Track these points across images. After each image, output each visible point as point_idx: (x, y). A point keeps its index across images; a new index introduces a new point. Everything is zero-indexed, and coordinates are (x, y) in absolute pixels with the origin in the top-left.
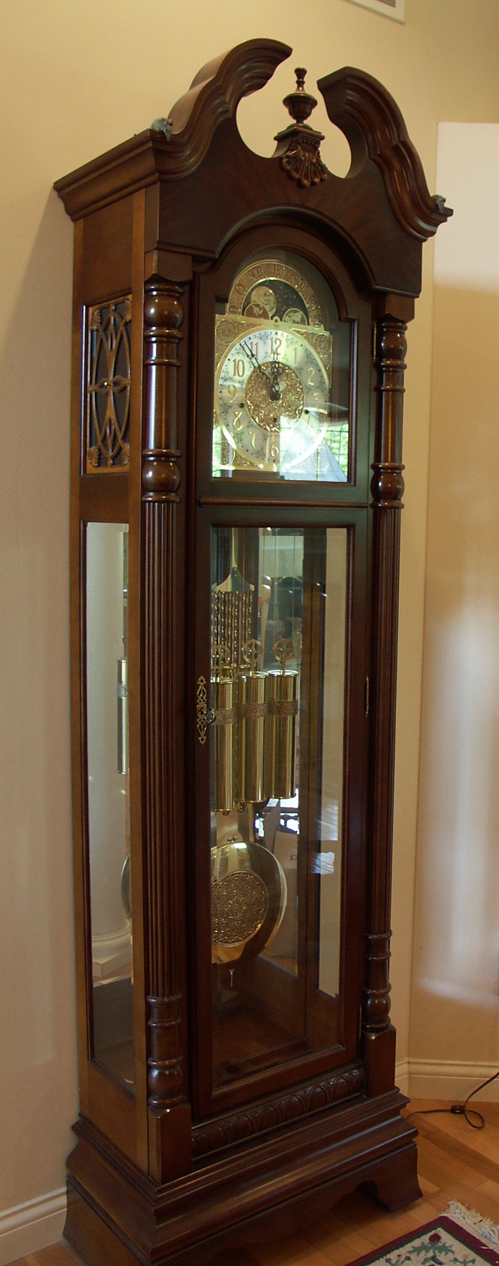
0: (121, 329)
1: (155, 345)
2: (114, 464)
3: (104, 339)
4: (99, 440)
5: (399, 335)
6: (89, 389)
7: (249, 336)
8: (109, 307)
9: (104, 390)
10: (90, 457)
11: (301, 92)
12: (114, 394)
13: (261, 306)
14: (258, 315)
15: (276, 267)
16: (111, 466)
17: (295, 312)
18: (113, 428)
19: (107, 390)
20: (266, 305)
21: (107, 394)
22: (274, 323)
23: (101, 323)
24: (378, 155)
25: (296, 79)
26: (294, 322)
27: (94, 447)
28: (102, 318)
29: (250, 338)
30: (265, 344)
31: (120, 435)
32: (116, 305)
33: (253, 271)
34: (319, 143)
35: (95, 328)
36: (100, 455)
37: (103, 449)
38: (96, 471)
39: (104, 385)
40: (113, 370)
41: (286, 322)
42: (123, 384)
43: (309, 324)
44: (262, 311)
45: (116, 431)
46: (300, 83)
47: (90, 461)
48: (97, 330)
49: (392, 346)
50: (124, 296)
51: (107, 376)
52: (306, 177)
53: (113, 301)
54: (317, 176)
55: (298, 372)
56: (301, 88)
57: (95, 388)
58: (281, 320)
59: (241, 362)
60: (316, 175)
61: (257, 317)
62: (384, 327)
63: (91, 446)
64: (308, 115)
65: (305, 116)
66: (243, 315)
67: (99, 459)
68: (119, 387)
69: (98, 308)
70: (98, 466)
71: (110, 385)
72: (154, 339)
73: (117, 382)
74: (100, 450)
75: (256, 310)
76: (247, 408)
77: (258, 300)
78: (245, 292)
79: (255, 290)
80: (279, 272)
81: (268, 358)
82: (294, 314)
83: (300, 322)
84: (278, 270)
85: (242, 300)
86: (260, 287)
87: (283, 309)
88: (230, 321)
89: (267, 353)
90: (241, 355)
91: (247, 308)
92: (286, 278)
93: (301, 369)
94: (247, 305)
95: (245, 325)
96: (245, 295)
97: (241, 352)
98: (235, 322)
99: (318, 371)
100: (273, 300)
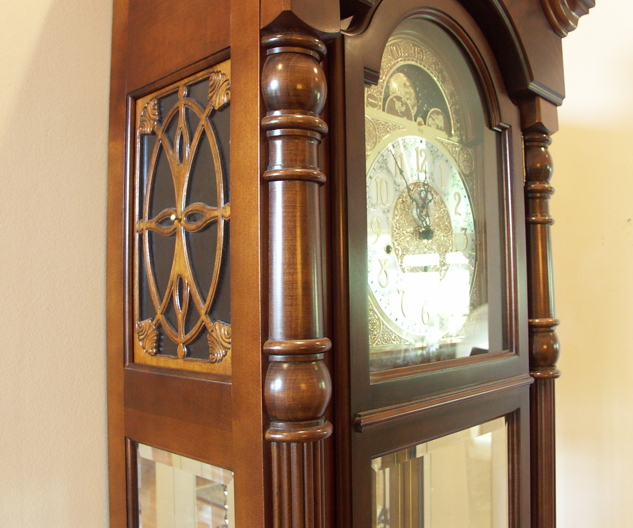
0: (203, 122)
1: (279, 143)
2: (189, 354)
3: (167, 145)
4: (159, 312)
6: (137, 226)
8: (177, 92)
9: (166, 229)
10: (141, 337)
12: (187, 234)
13: (403, 100)
14: (401, 112)
15: (416, 48)
16: (184, 357)
17: (438, 113)
18: (186, 293)
19: (173, 227)
20: (408, 98)
21: (174, 234)
22: (417, 126)
23: (160, 121)
27: (147, 322)
28: (160, 113)
30: (410, 155)
31: (203, 308)
32: (189, 87)
33: (392, 47)
35: (148, 130)
36: (159, 335)
37: (167, 328)
38: (154, 361)
39: (169, 219)
40: (185, 193)
41: (430, 126)
42: (208, 216)
43: (451, 132)
44: (404, 108)
45: (194, 299)
47: (141, 344)
48: (153, 133)
49: (538, 165)
50: (211, 66)
51: (173, 203)
53: (183, 82)
55: (446, 198)
57: (148, 225)
58: (425, 123)
61: (399, 116)
63: (141, 318)
66: (384, 110)
67: (159, 341)
68: (199, 223)
69: (155, 98)
70: (156, 354)
71: (180, 220)
72: (277, 132)
73: (192, 215)
74: (159, 327)
75: (398, 105)
76: (394, 252)
77: (397, 92)
78: (384, 76)
79: (393, 77)
80: (419, 56)
81: (414, 177)
82: (437, 116)
83: (443, 128)
84: (418, 53)
85: (382, 88)
86: (399, 74)
87: (425, 109)
88: (369, 116)
89: (412, 169)
90: (384, 171)
91: (388, 101)
92: (427, 64)
93: (448, 194)
94: (388, 96)
95: (387, 125)
96: (384, 80)
97: (384, 166)
98: (375, 119)
99: (464, 198)
100: (414, 95)
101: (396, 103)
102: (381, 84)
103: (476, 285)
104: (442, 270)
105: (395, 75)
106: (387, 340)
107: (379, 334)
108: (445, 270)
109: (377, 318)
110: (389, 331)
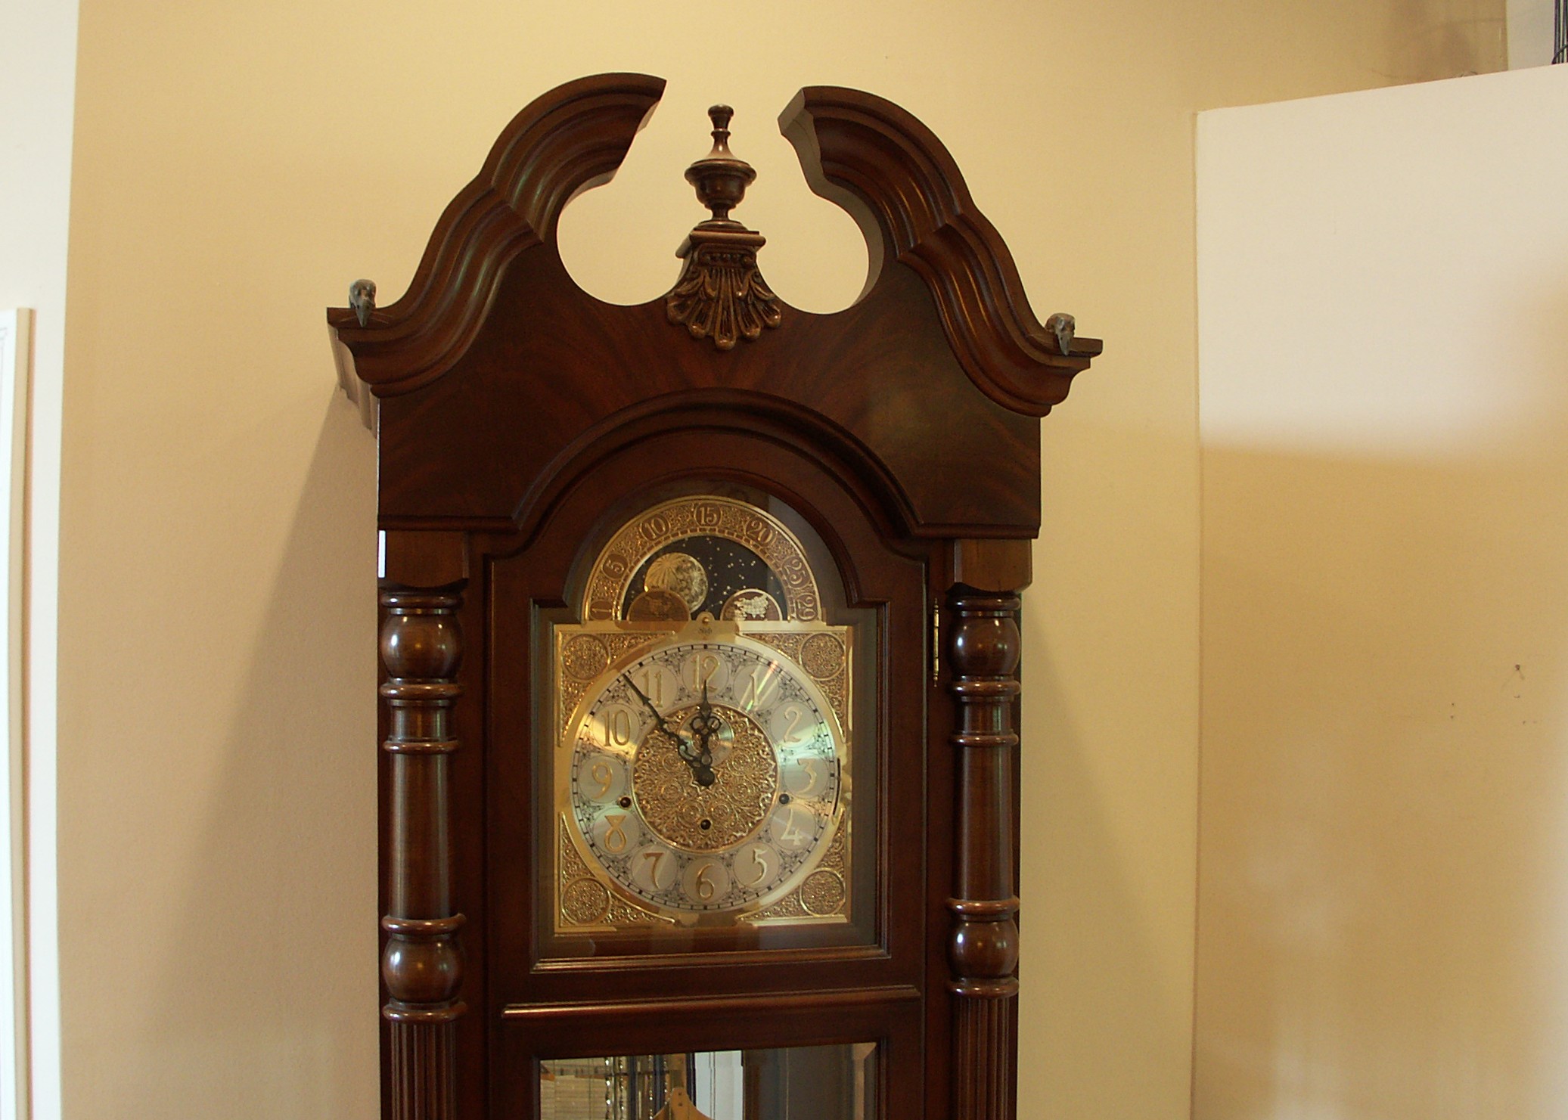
5: (997, 624)
7: (639, 660)
11: (720, 155)
14: (662, 615)
15: (703, 508)
17: (750, 596)
20: (684, 590)
22: (700, 625)
24: (912, 251)
25: (712, 129)
26: (750, 618)
29: (641, 664)
30: (678, 671)
33: (646, 524)
34: (753, 256)
43: (785, 618)
44: (670, 605)
46: (720, 137)
52: (726, 329)
54: (754, 322)
55: (762, 720)
56: (721, 148)
58: (717, 618)
59: (621, 716)
60: (750, 322)
61: (658, 620)
62: (962, 608)
64: (738, 197)
65: (729, 202)
66: (624, 618)
72: (397, 703)
75: (656, 604)
76: (637, 805)
77: (660, 584)
78: (628, 570)
79: (653, 564)
80: (711, 519)
81: (685, 699)
82: (748, 601)
83: (763, 616)
84: (706, 516)
85: (621, 589)
86: (668, 555)
87: (725, 593)
88: (593, 634)
89: (682, 690)
90: (621, 701)
91: (633, 603)
92: (727, 528)
93: (769, 713)
94: (636, 596)
95: (629, 638)
96: (627, 576)
97: (620, 695)
98: (605, 635)
99: (811, 713)
100: (699, 578)
101: (650, 603)
102: (620, 583)
103: (837, 842)
104: (747, 824)
105: (659, 559)
106: (621, 916)
107: (604, 910)
108: (753, 823)
109: (602, 889)
110: (626, 907)
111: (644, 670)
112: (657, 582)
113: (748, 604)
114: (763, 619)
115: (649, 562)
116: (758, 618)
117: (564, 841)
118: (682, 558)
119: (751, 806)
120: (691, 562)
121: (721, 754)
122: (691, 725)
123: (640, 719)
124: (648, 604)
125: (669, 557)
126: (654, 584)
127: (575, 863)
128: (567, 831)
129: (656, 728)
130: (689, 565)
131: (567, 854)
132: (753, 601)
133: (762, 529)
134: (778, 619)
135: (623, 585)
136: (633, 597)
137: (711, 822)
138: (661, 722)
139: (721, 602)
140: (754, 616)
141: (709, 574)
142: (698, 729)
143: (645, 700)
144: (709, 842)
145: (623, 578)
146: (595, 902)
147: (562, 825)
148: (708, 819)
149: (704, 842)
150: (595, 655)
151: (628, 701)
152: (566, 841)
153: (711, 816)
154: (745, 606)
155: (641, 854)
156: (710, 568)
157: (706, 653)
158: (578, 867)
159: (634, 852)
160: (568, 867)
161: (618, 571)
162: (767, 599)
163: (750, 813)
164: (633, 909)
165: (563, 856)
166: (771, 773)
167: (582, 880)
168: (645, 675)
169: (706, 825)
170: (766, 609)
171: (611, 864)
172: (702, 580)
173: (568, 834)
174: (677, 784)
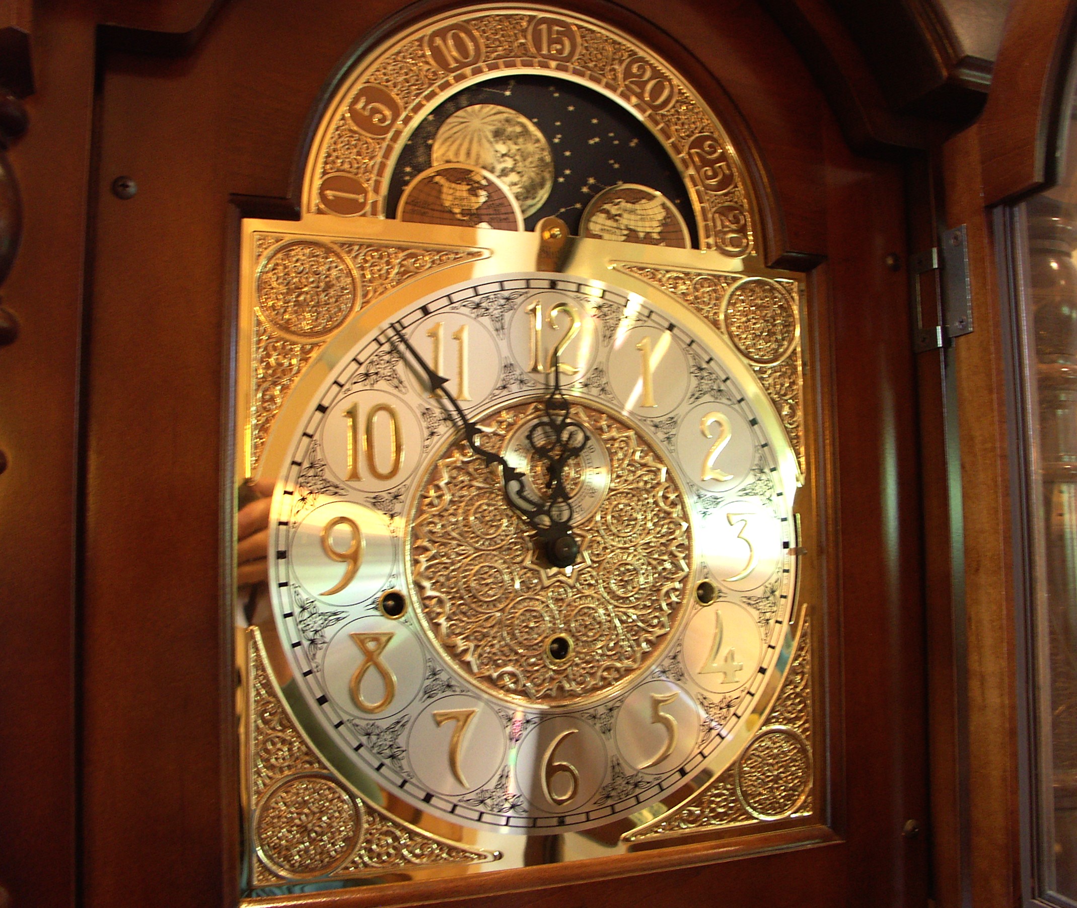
5: (1054, 265)
13: (480, 181)
14: (466, 213)
15: (544, 27)
17: (635, 198)
20: (504, 173)
26: (632, 236)
30: (501, 328)
33: (438, 41)
41: (599, 237)
43: (696, 245)
44: (483, 197)
55: (661, 435)
58: (576, 232)
61: (460, 223)
66: (391, 213)
75: (454, 194)
76: (419, 611)
77: (462, 157)
78: (399, 123)
79: (450, 120)
80: (559, 47)
81: (515, 388)
82: (629, 206)
83: (656, 236)
84: (551, 42)
85: (386, 156)
86: (477, 107)
87: (585, 190)
88: (325, 240)
89: (509, 367)
90: (382, 384)
91: (408, 190)
92: (588, 69)
93: (673, 421)
94: (413, 176)
95: (401, 255)
96: (398, 133)
97: (382, 371)
98: (351, 245)
99: (746, 426)
100: (537, 156)
101: (445, 190)
102: (384, 145)
103: (797, 674)
104: (639, 645)
105: (460, 113)
106: (389, 855)
107: (351, 842)
108: (648, 642)
109: (346, 797)
110: (398, 833)
111: (430, 322)
112: (457, 154)
113: (632, 212)
114: (656, 243)
115: (441, 113)
116: (648, 239)
117: (258, 694)
118: (505, 115)
119: (645, 607)
120: (523, 125)
121: (587, 502)
122: (529, 437)
123: (424, 424)
124: (440, 192)
125: (480, 111)
126: (451, 155)
127: (284, 742)
128: (264, 670)
129: (456, 445)
130: (518, 129)
131: (266, 722)
132: (637, 206)
133: (651, 79)
134: (684, 247)
135: (389, 149)
136: (407, 178)
137: (571, 642)
138: (470, 430)
139: (578, 206)
140: (642, 235)
141: (555, 150)
142: (543, 447)
143: (435, 383)
144: (567, 686)
145: (390, 135)
146: (330, 826)
147: (253, 655)
148: (563, 635)
149: (555, 685)
150: (329, 286)
151: (399, 384)
152: (263, 692)
153: (568, 630)
154: (626, 215)
155: (427, 716)
156: (556, 141)
157: (557, 298)
158: (290, 750)
159: (413, 711)
160: (267, 751)
161: (380, 121)
162: (663, 206)
163: (643, 621)
164: (412, 834)
165: (257, 728)
166: (680, 540)
167: (300, 778)
168: (433, 335)
169: (560, 649)
170: (664, 224)
171: (364, 739)
172: (542, 160)
173: (266, 677)
174: (499, 564)
